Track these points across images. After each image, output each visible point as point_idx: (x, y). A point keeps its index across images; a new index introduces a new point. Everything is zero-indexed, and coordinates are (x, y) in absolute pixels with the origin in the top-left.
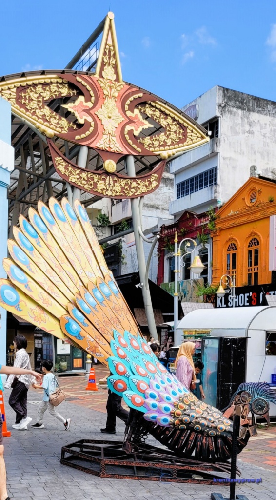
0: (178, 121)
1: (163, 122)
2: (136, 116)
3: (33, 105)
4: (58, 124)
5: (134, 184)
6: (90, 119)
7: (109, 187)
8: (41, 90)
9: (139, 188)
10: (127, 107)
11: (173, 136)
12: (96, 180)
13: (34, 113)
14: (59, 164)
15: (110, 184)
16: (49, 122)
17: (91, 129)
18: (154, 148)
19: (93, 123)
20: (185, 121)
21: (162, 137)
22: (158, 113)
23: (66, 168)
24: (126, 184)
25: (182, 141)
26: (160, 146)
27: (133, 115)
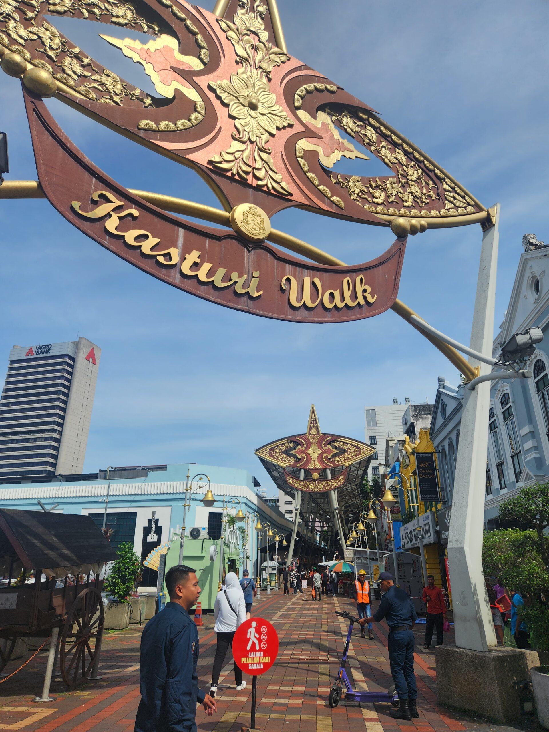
0: (354, 445)
1: (346, 448)
2: (329, 449)
3: (277, 455)
4: (289, 461)
5: (330, 483)
6: (304, 455)
7: (316, 487)
8: (281, 447)
9: (333, 484)
10: (323, 445)
11: (352, 453)
12: (308, 484)
14: (289, 480)
15: (316, 485)
16: (285, 461)
17: (305, 460)
18: (341, 462)
19: (305, 457)
20: (358, 444)
22: (342, 444)
23: (293, 481)
24: (325, 484)
25: (357, 455)
26: (345, 460)
27: (327, 448)
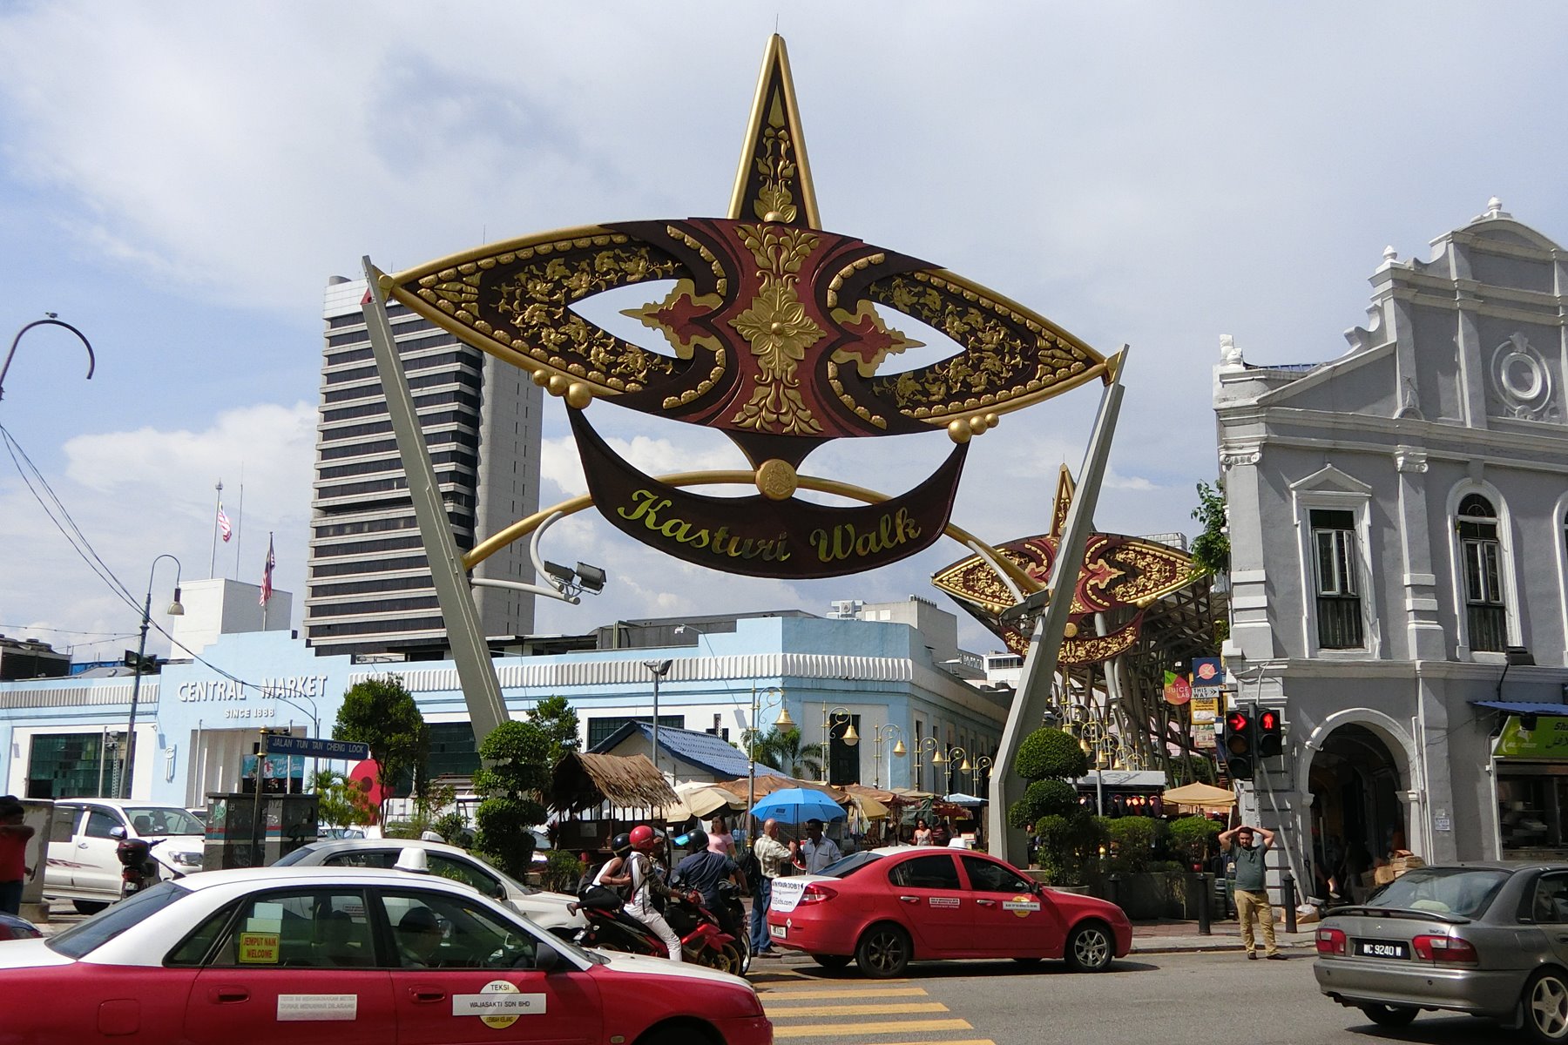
0: (1161, 558)
1: (1141, 564)
2: (1101, 567)
5: (1102, 644)
7: (1071, 653)
9: (1110, 648)
10: (1087, 560)
11: (1155, 576)
13: (983, 593)
14: (1010, 640)
15: (1071, 650)
16: (999, 598)
18: (1130, 596)
20: (1170, 556)
21: (1141, 580)
22: (1132, 555)
23: (1018, 642)
24: (1092, 646)
25: (1168, 579)
26: (1137, 592)
27: (1097, 567)
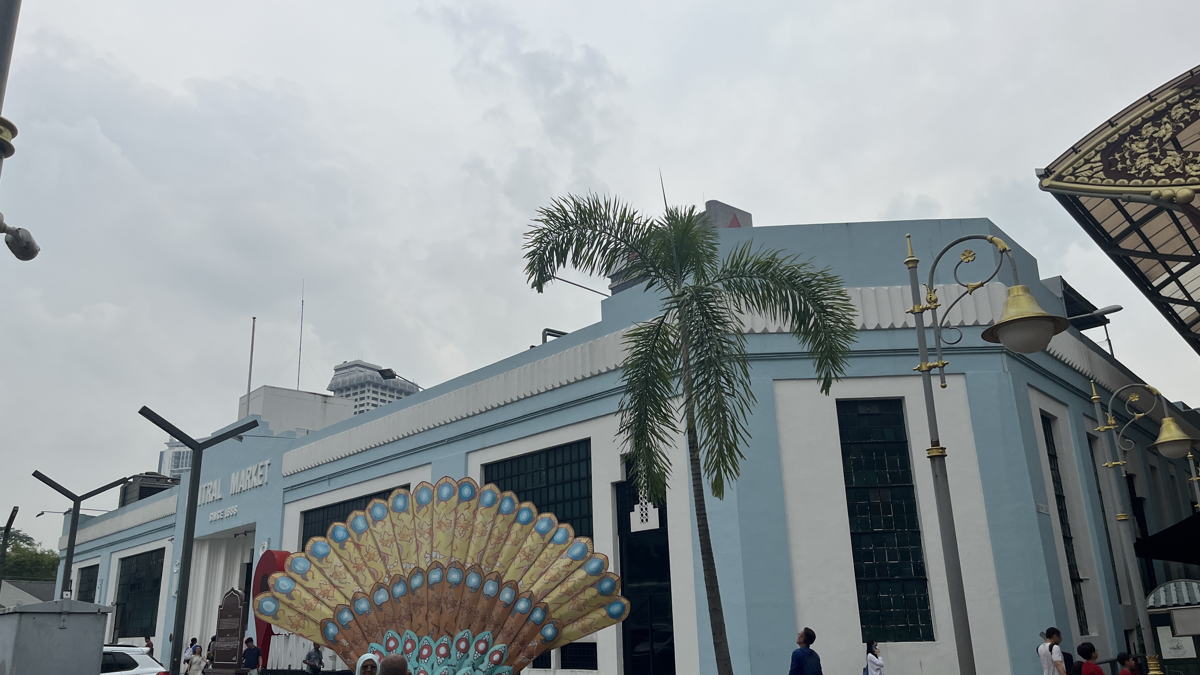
3: (1144, 161)
8: (1151, 129)
13: (1149, 175)
